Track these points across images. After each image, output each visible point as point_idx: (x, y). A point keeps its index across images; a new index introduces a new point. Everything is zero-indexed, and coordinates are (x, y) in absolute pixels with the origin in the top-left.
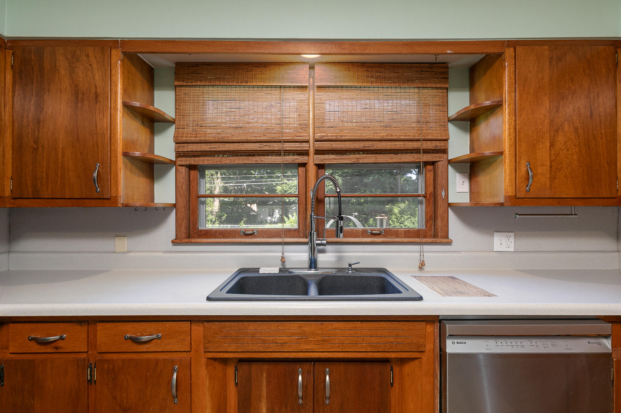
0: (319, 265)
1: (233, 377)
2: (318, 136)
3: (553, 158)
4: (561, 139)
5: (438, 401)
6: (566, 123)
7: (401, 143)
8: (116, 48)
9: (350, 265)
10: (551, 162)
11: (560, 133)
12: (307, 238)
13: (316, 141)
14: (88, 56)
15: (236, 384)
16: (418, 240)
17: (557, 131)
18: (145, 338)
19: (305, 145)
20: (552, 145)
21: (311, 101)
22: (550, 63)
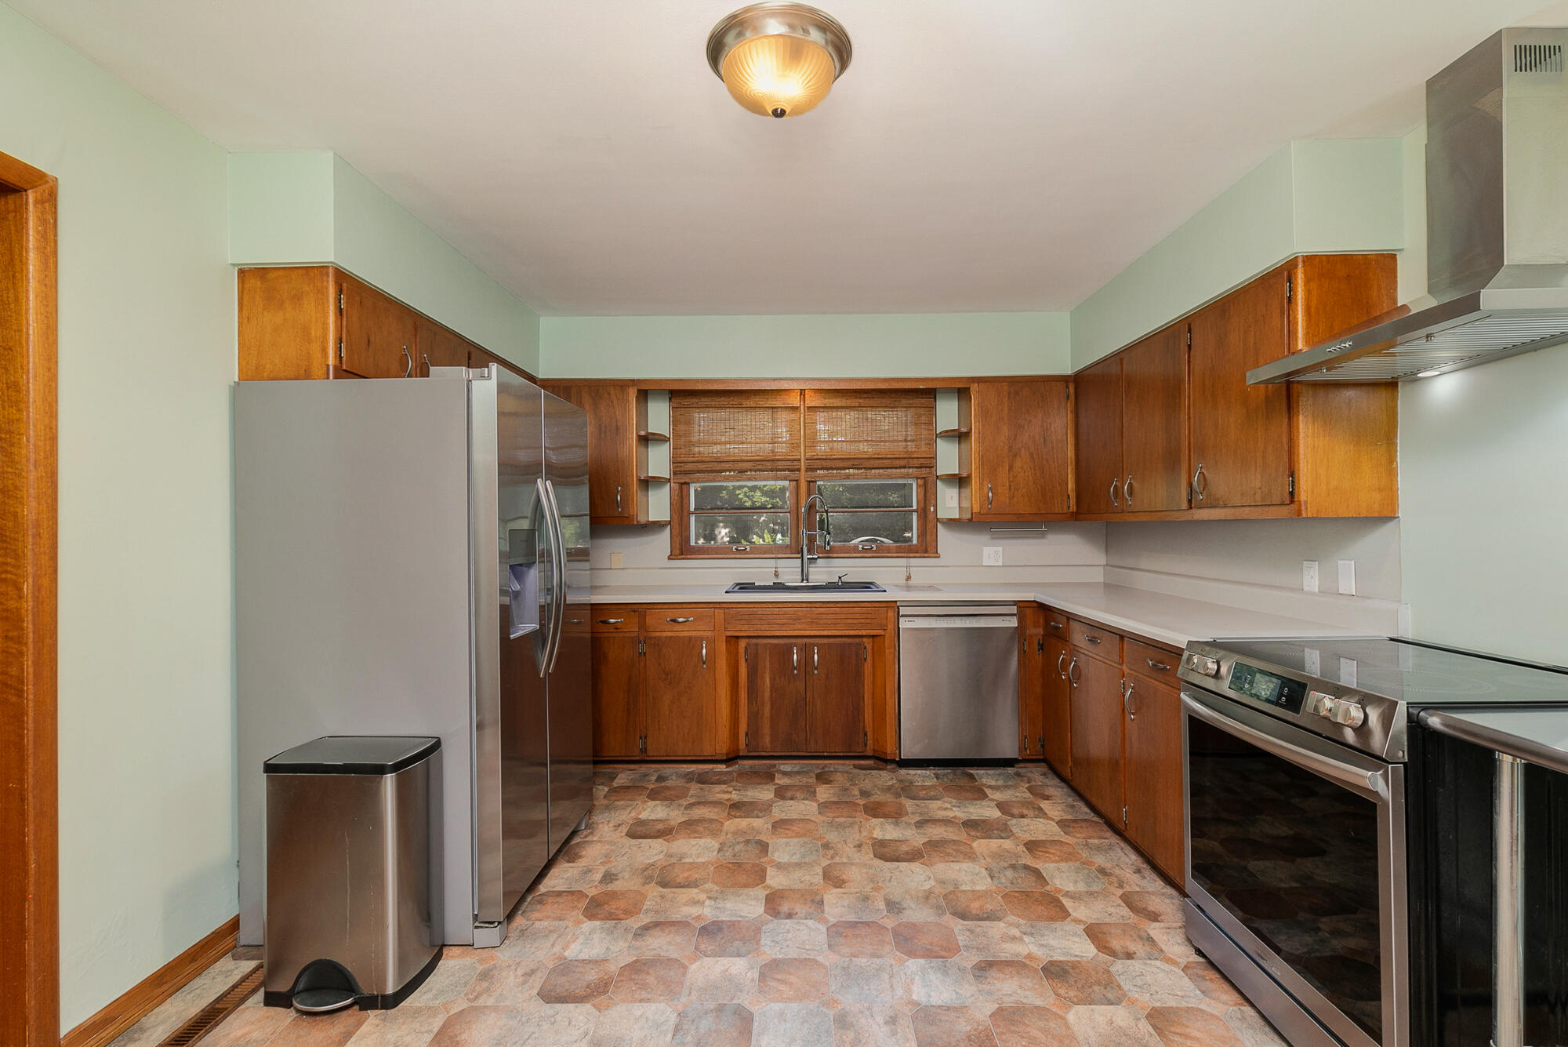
0: (811, 577)
1: (744, 655)
2: (809, 455)
3: (1011, 479)
4: (1018, 463)
5: (897, 666)
6: (1023, 449)
7: (888, 461)
8: (633, 386)
9: (840, 578)
10: (1010, 482)
11: (1018, 458)
12: (799, 553)
13: (807, 460)
14: (609, 394)
15: (746, 660)
16: (906, 555)
17: (1015, 456)
18: (681, 620)
19: (796, 463)
20: (1011, 468)
21: (802, 419)
22: (1009, 397)
